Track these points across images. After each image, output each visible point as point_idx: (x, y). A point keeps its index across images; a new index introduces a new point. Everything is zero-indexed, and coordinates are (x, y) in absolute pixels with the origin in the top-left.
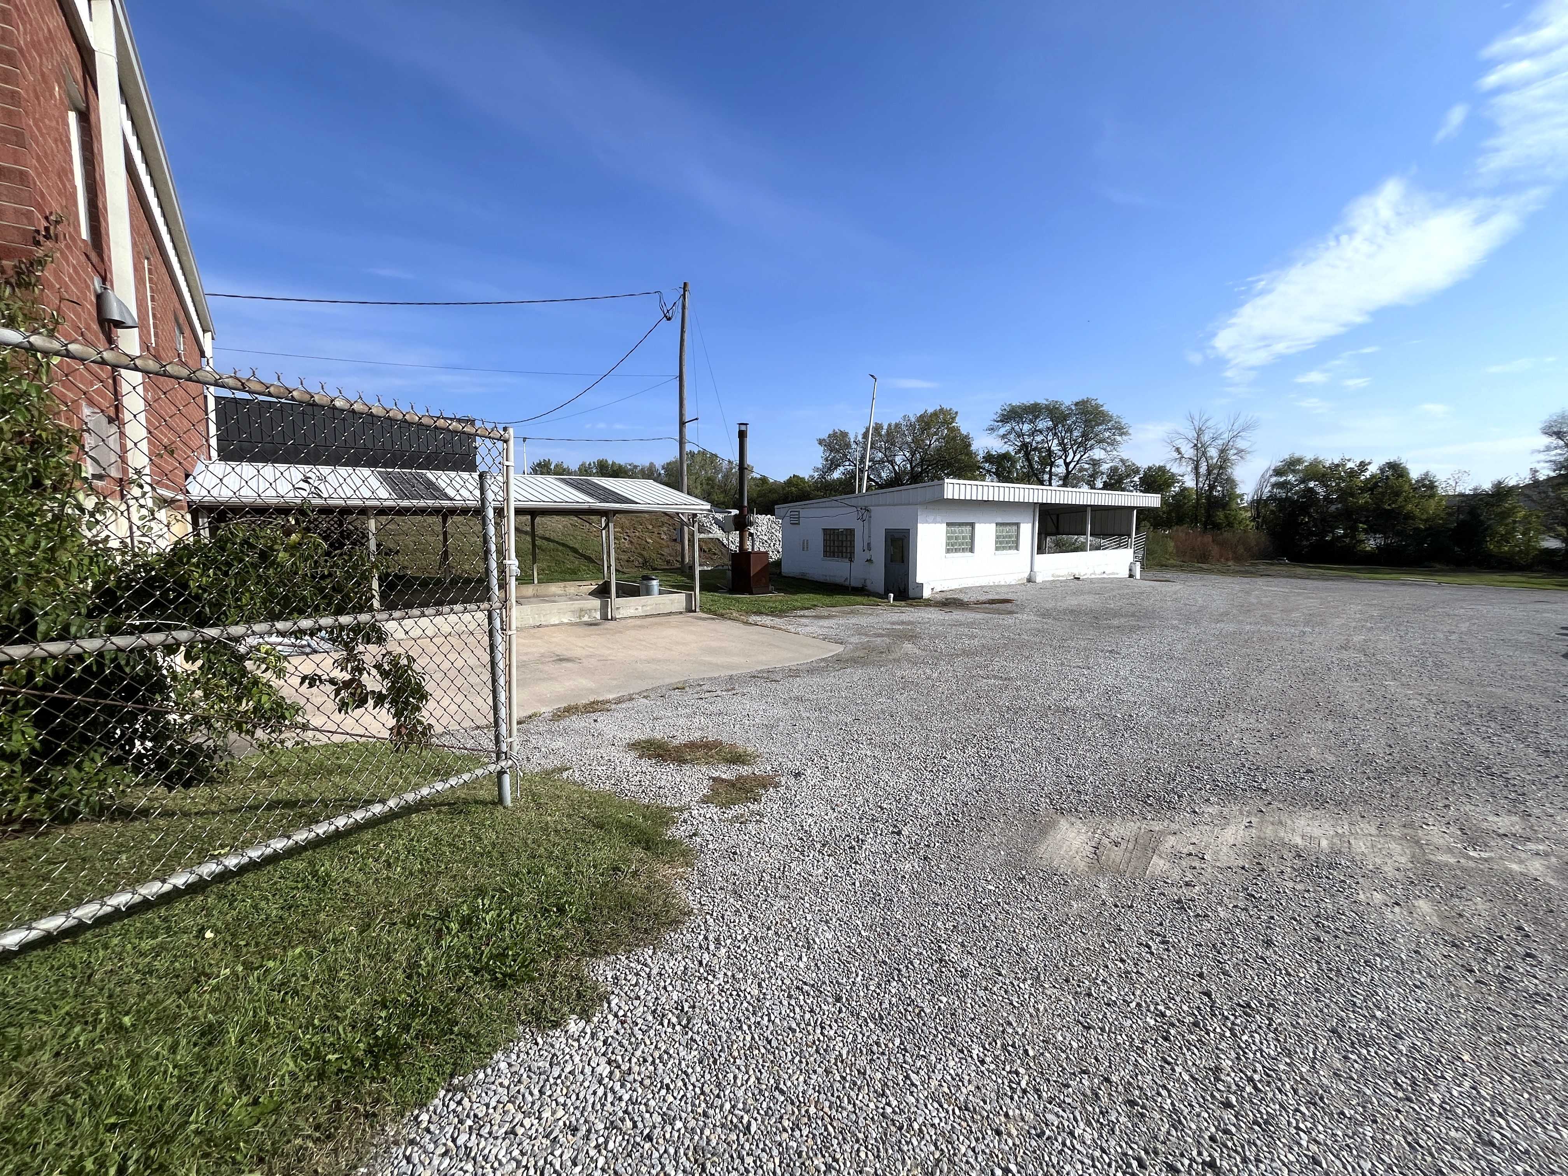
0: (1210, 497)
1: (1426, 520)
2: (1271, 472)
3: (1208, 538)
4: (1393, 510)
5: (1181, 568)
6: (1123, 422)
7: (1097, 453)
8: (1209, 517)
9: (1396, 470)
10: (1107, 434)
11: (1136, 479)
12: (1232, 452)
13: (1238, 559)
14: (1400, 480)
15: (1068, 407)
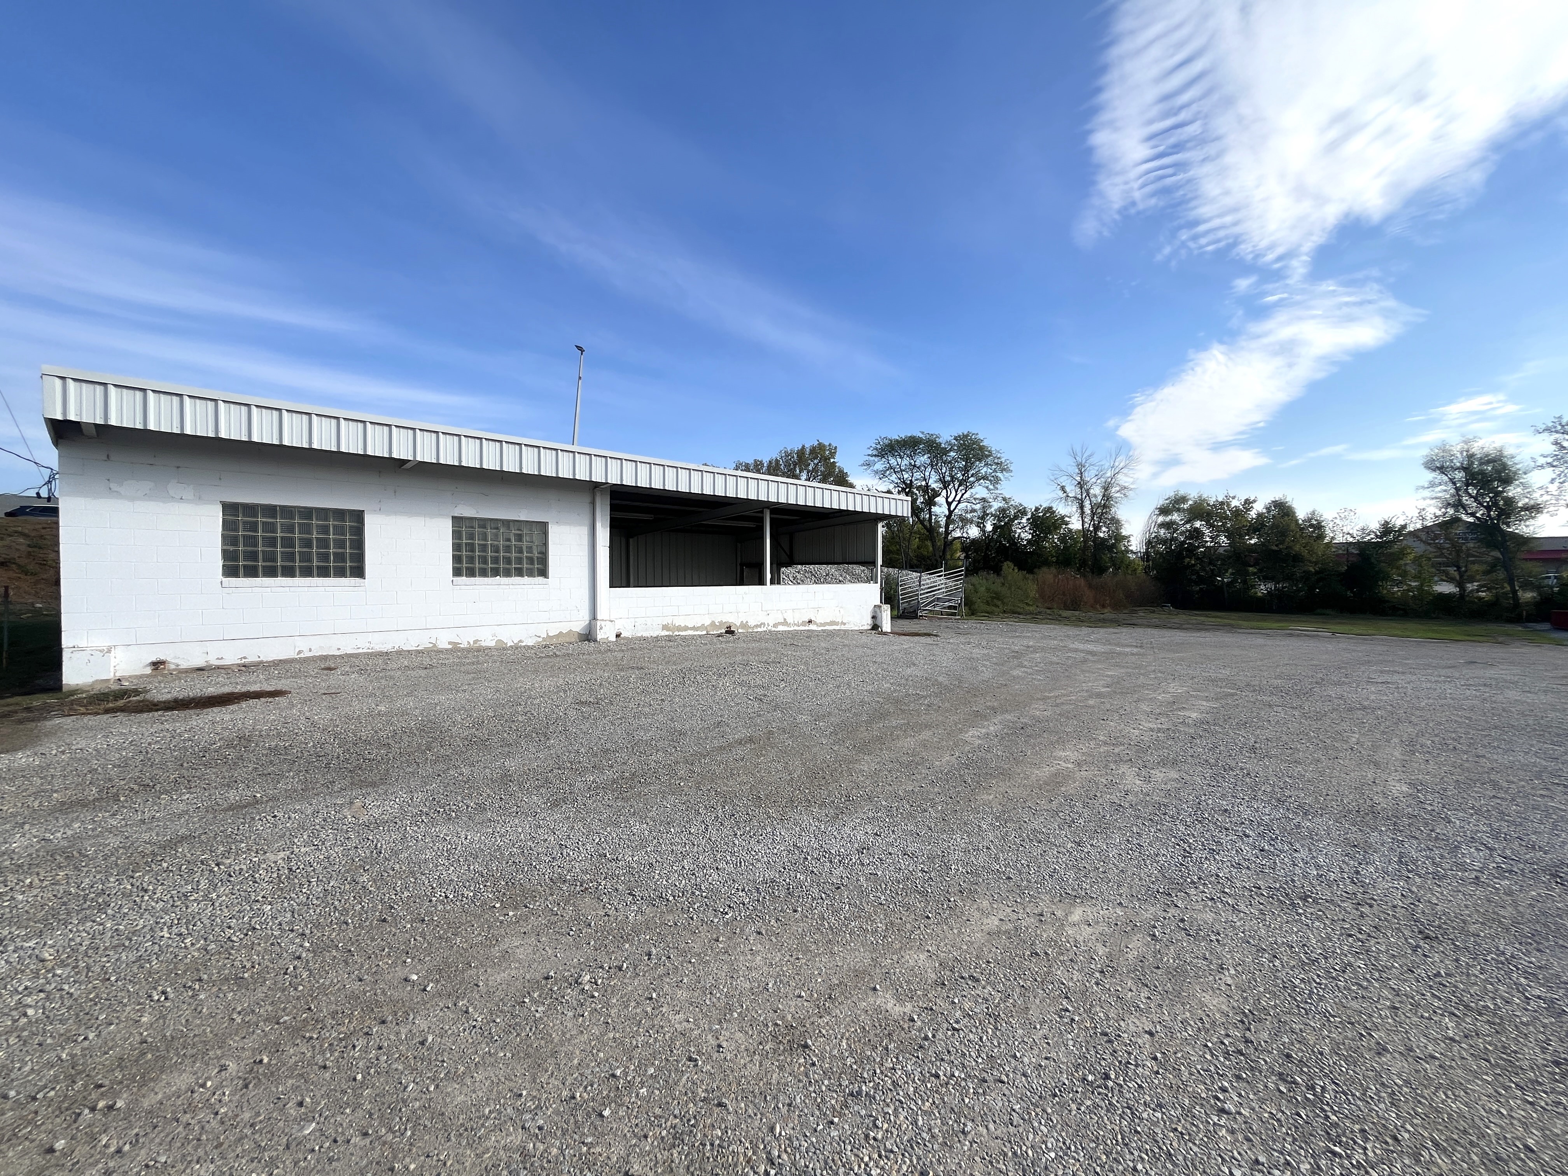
0: (1096, 538)
1: (1316, 563)
2: (1157, 511)
4: (1280, 550)
6: (1004, 457)
7: (979, 492)
9: (1282, 510)
10: (988, 471)
11: (1024, 520)
12: (1113, 490)
13: (1117, 606)
14: (1286, 518)
15: (949, 443)
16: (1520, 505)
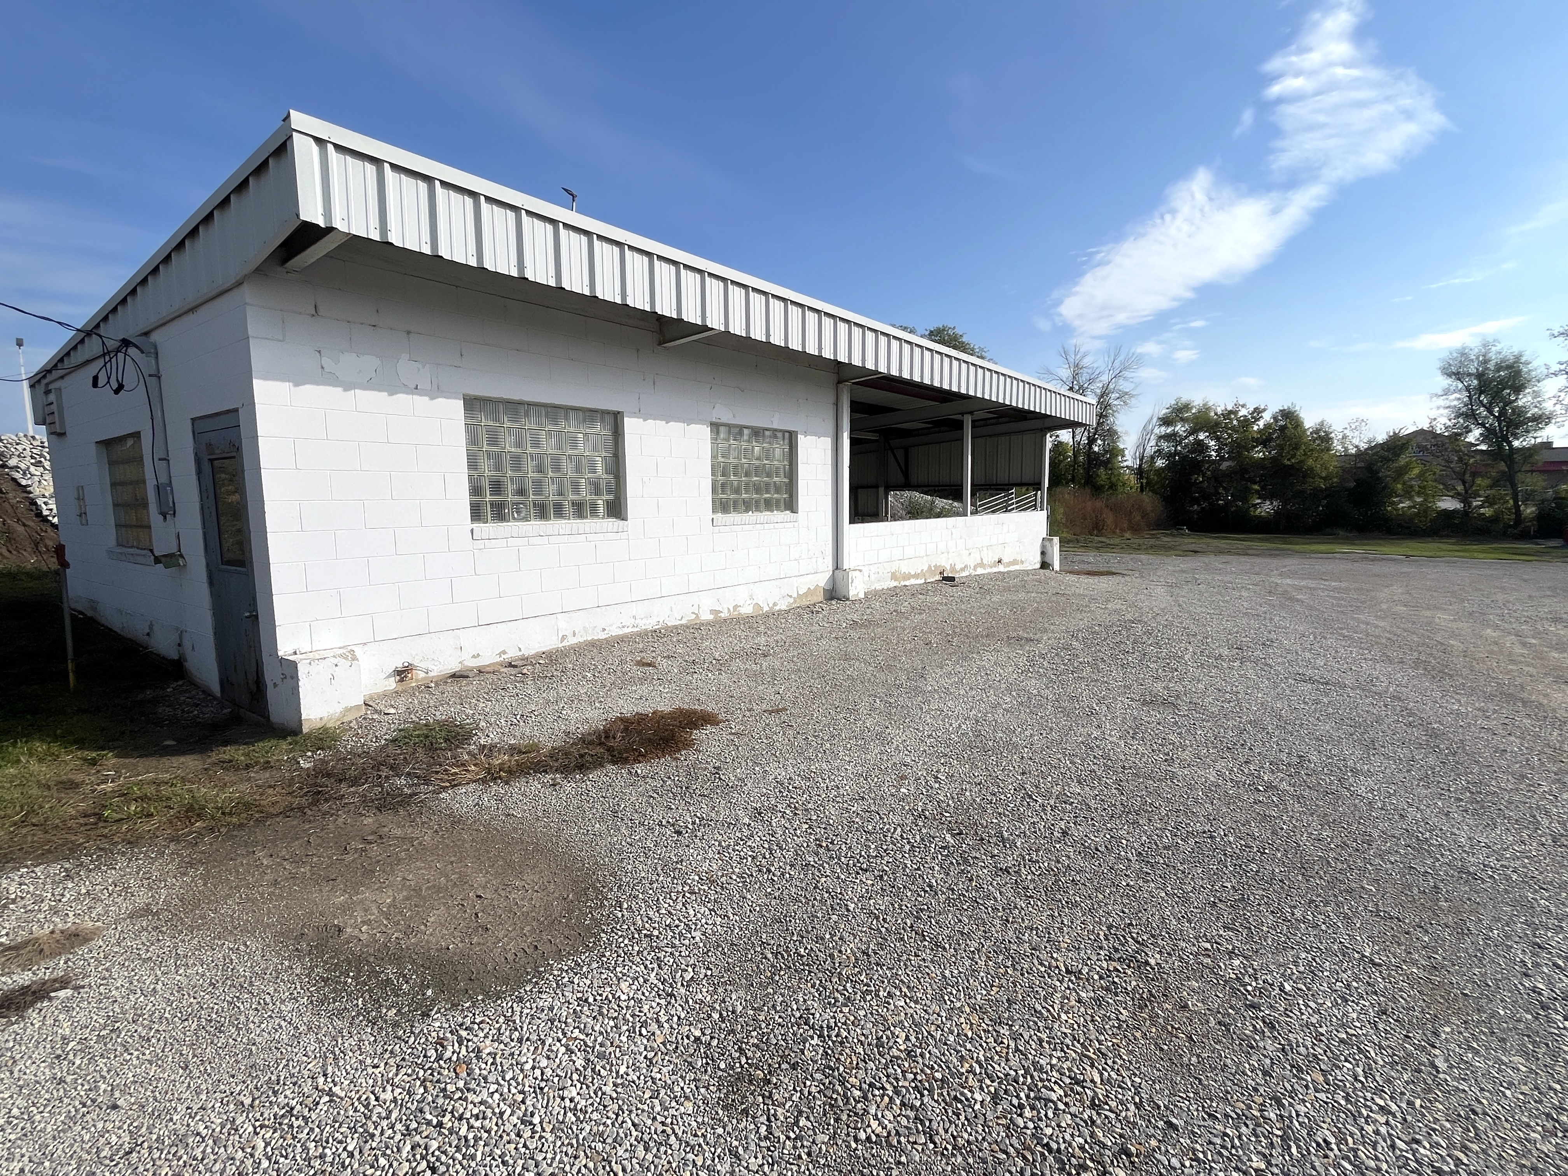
2: (1156, 421)
3: (1099, 504)
4: (1293, 465)
8: (1089, 477)
12: (1114, 396)
14: (1296, 431)
16: (1529, 415)
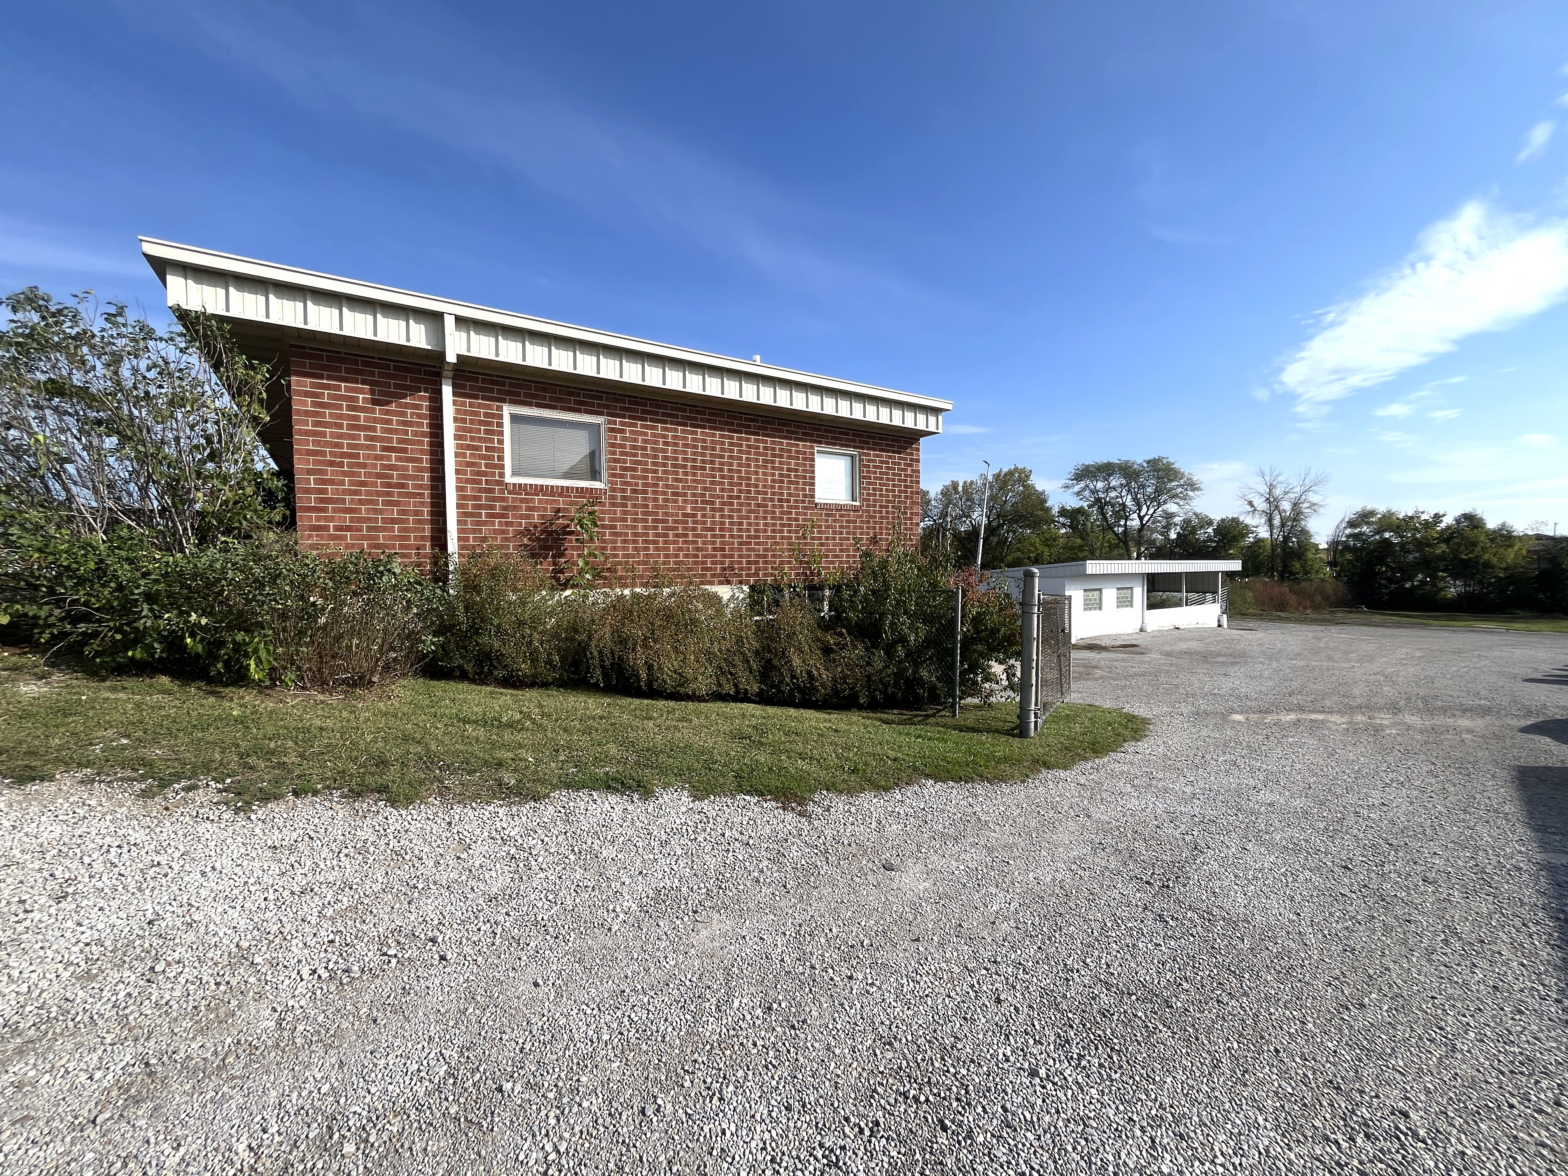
0: (1285, 547)
1: (1505, 569)
2: (1344, 525)
3: (1285, 588)
4: (1470, 559)
5: (1260, 617)
6: (1195, 479)
7: (1171, 507)
8: (1285, 566)
9: (1471, 521)
10: (1179, 490)
11: (1210, 530)
12: (1305, 505)
13: (1316, 607)
15: (1140, 465)
